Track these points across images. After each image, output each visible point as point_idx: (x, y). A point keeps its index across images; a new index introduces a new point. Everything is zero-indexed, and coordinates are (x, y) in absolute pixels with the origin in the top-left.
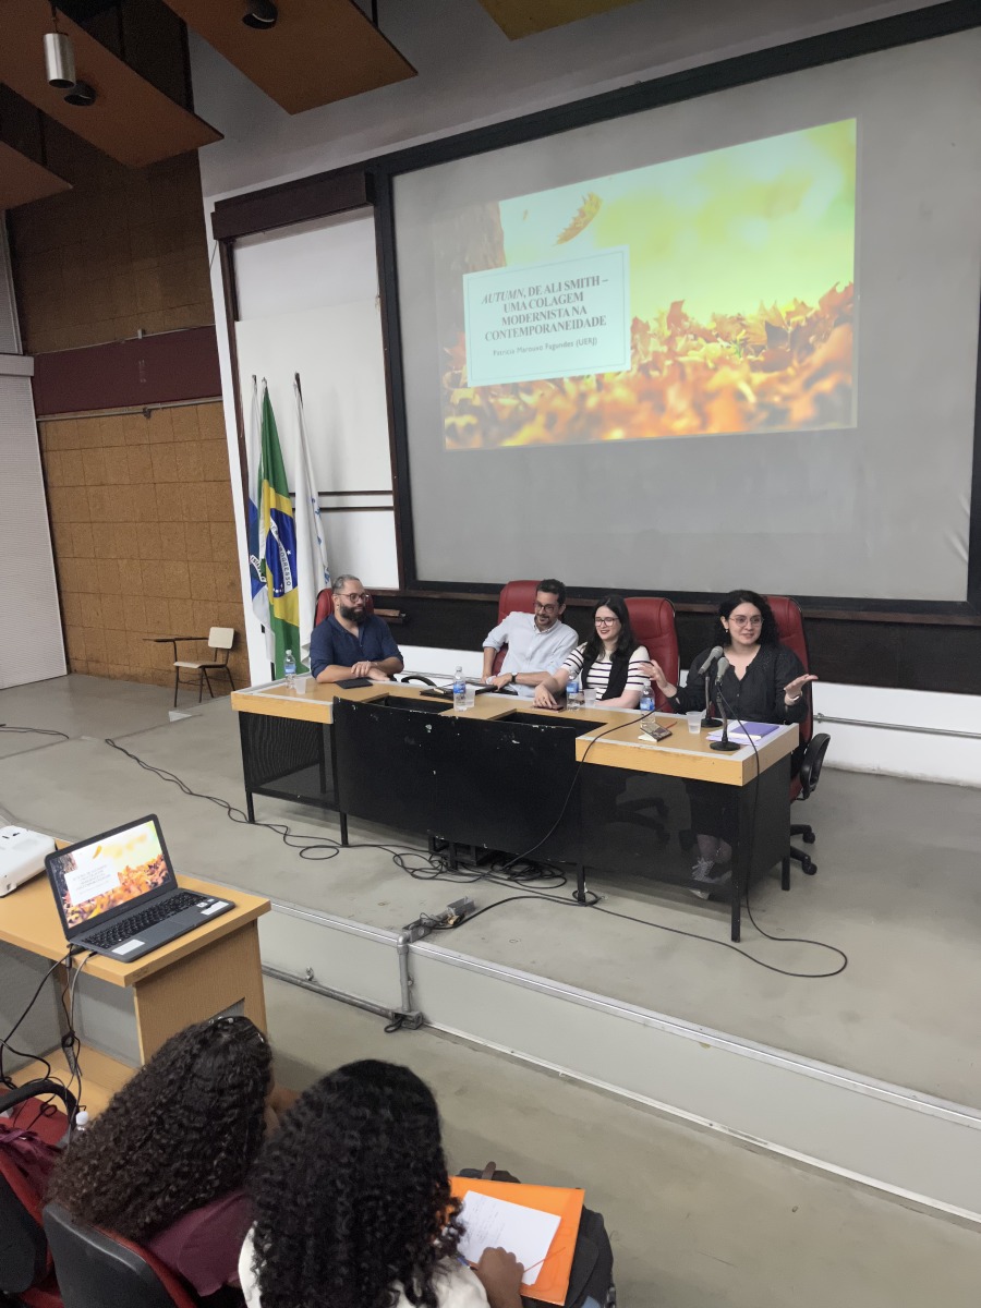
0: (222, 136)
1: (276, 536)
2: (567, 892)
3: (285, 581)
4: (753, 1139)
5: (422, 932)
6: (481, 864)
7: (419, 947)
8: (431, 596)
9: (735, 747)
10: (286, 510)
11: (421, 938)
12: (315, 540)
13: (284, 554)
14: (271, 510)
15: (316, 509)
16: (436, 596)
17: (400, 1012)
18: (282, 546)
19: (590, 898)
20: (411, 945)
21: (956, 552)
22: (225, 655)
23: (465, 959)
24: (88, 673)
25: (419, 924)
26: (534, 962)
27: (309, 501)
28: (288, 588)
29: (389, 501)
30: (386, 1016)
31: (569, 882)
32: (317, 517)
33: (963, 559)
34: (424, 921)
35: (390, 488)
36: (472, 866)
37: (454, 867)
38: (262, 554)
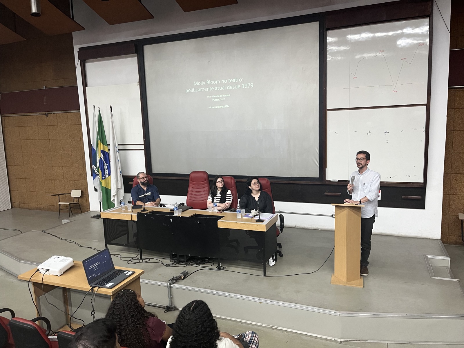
0: (85, 29)
1: (103, 159)
2: (215, 267)
3: (106, 174)
4: (274, 327)
5: (174, 281)
6: (187, 261)
7: (174, 285)
8: (157, 178)
9: (262, 221)
10: (107, 150)
11: (174, 283)
12: (117, 160)
13: (106, 165)
14: (101, 150)
15: (117, 149)
16: (159, 178)
17: (169, 306)
18: (105, 162)
19: (222, 268)
20: (171, 285)
21: (316, 164)
22: (78, 199)
23: (189, 287)
24: (20, 208)
25: (173, 279)
26: (209, 287)
27: (115, 147)
28: (107, 176)
29: (142, 147)
30: (164, 308)
31: (214, 264)
32: (117, 152)
33: (317, 166)
34: (174, 278)
35: (143, 143)
36: (185, 262)
37: (179, 262)
38: (98, 165)
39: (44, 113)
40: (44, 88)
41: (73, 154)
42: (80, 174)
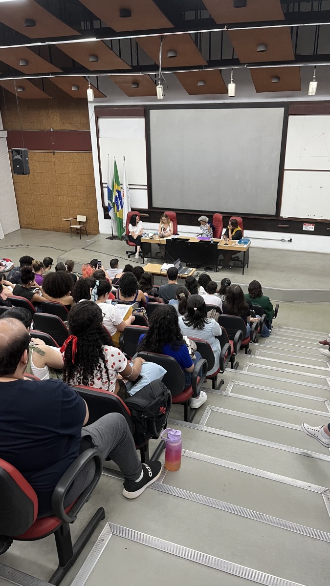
0: (106, 97)
3: (119, 207)
8: (156, 211)
10: (120, 190)
13: (119, 201)
14: (116, 190)
18: (118, 199)
21: (274, 206)
24: (28, 228)
28: (120, 209)
29: (146, 187)
35: (146, 184)
38: (114, 201)
39: (52, 151)
40: (52, 130)
41: (78, 187)
42: (84, 203)
